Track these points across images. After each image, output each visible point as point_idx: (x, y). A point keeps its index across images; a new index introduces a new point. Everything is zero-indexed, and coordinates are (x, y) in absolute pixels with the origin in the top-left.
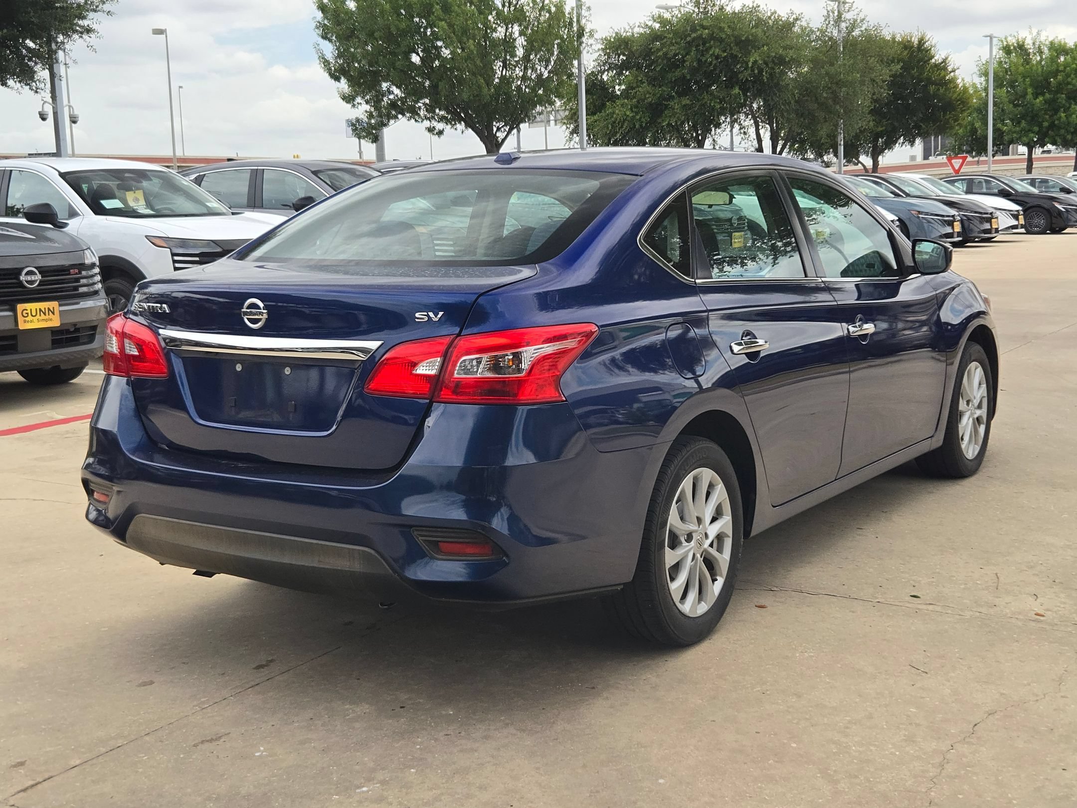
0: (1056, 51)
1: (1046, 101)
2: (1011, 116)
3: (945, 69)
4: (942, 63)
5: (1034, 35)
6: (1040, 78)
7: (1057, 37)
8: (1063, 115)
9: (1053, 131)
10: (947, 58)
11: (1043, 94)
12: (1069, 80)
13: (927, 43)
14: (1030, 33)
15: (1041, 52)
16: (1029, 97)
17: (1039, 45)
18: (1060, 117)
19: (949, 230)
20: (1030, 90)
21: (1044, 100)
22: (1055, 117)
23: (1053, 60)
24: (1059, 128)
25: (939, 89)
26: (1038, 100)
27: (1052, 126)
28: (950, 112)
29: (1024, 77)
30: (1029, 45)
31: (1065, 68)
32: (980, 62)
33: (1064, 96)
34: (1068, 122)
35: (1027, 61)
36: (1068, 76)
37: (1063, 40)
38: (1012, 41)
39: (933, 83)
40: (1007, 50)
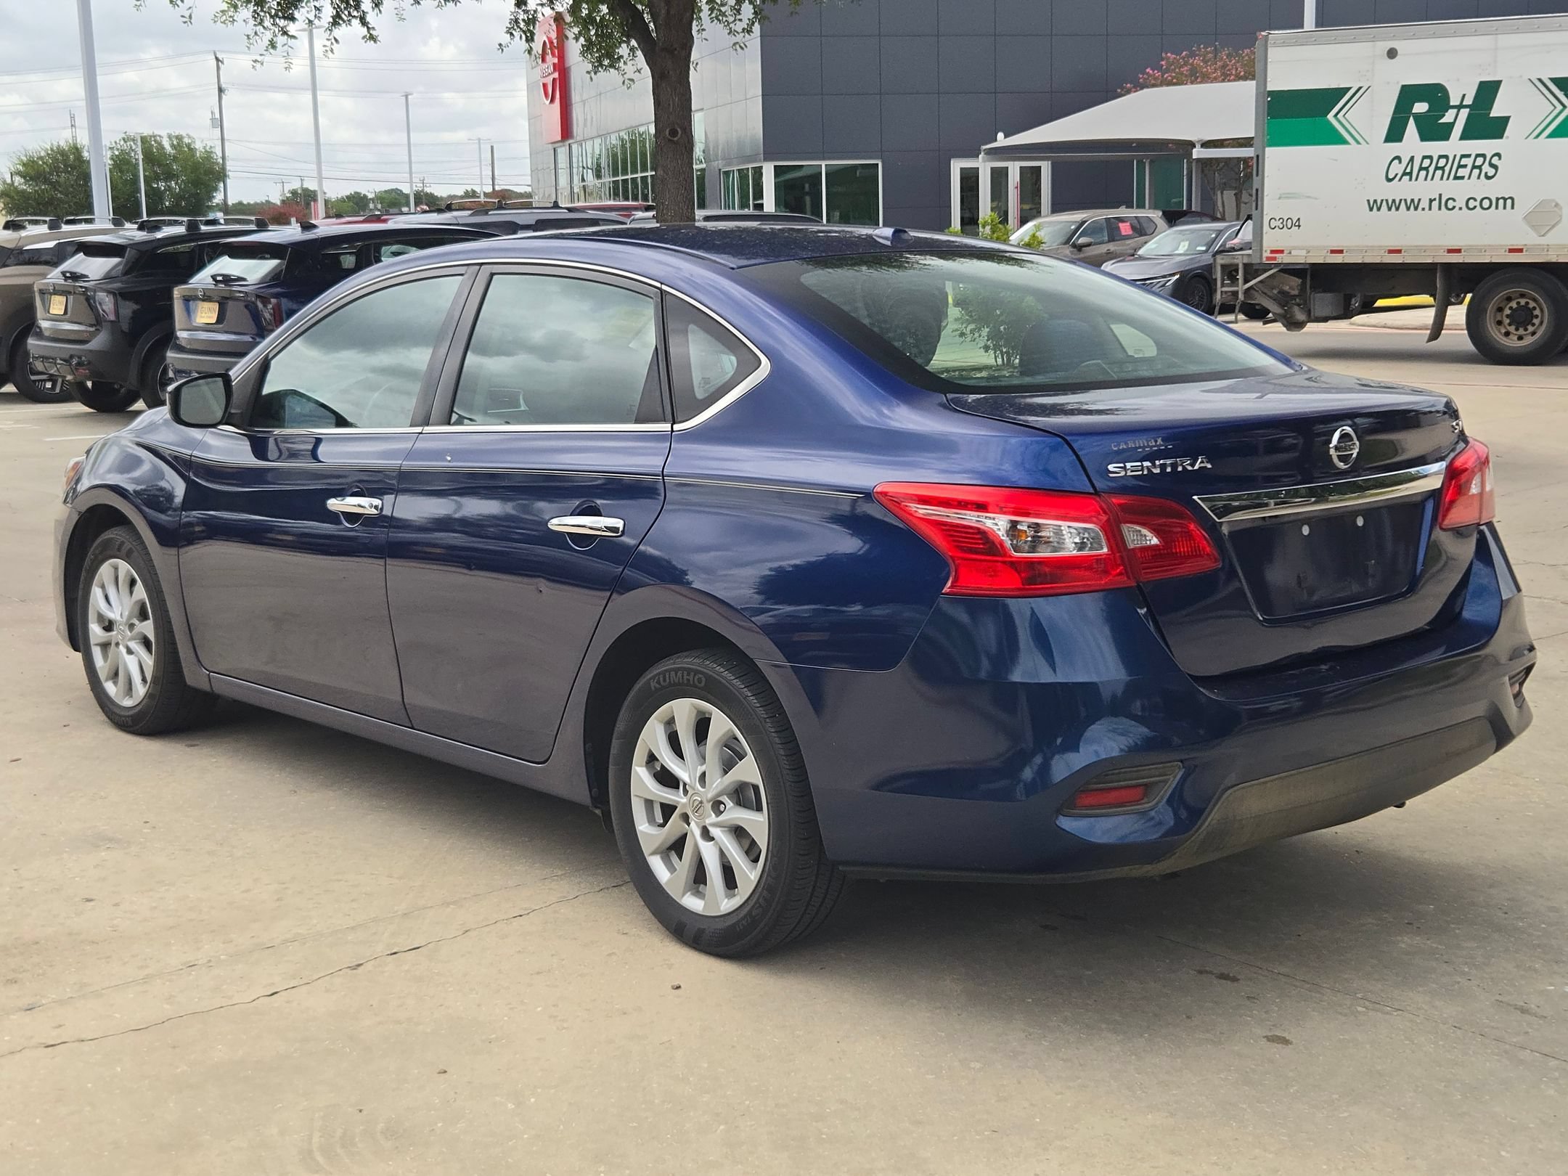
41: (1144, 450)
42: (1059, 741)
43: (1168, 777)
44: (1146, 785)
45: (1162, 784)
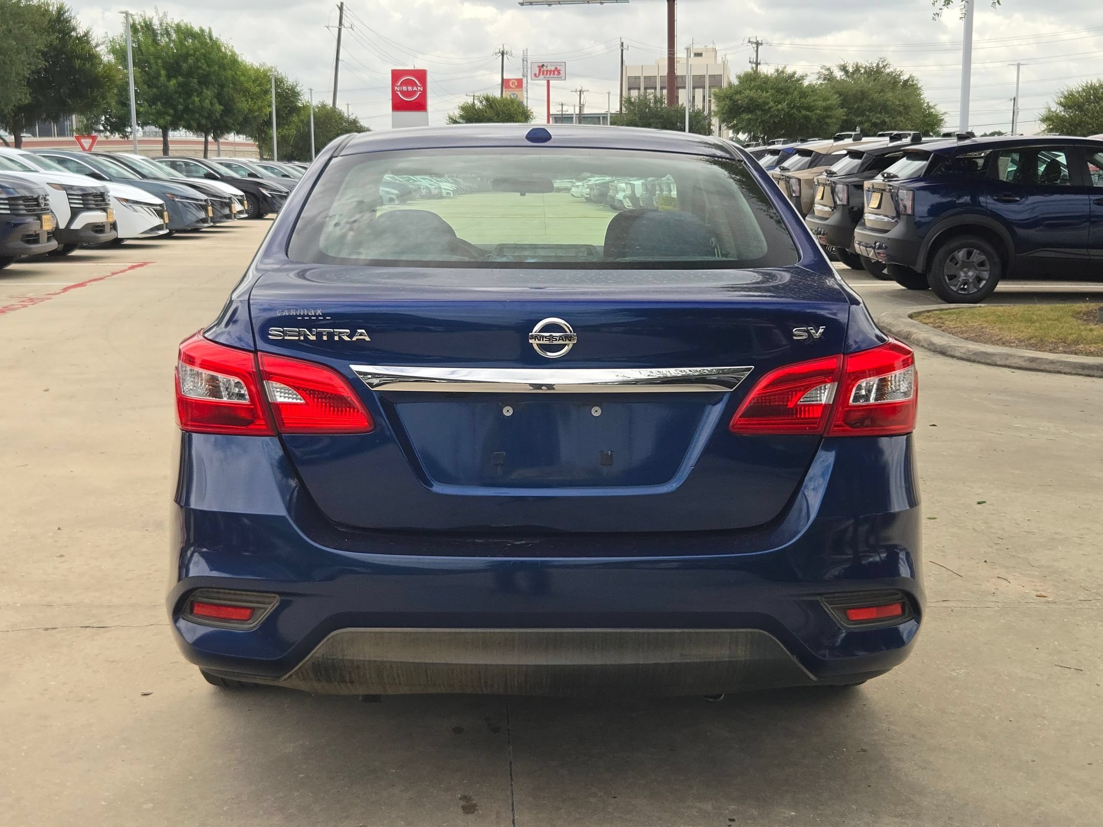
0: (184, 33)
1: (180, 84)
2: (145, 97)
3: (88, 42)
4: (84, 36)
5: (160, 16)
6: (172, 61)
7: (183, 20)
8: (197, 99)
9: (187, 115)
10: (88, 32)
11: (175, 77)
12: (200, 64)
13: (66, 14)
14: (157, 13)
15: (168, 34)
16: (163, 79)
17: (166, 26)
18: (194, 101)
19: (202, 215)
20: (163, 72)
21: (178, 83)
22: (189, 101)
23: (181, 42)
24: (193, 112)
25: (84, 64)
26: (172, 83)
27: (187, 109)
28: (98, 90)
29: (156, 58)
30: (156, 24)
31: (195, 52)
32: (107, 39)
33: (196, 80)
34: (202, 106)
35: (155, 42)
36: (198, 60)
37: (189, 24)
38: (138, 20)
39: (78, 57)
40: (134, 29)
41: (303, 318)
42: (204, 550)
43: (266, 606)
44: (253, 609)
45: (263, 610)
